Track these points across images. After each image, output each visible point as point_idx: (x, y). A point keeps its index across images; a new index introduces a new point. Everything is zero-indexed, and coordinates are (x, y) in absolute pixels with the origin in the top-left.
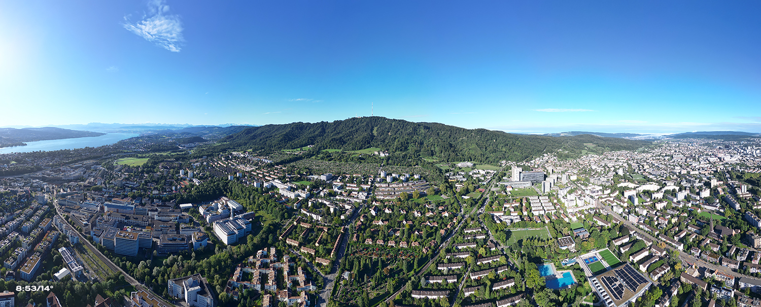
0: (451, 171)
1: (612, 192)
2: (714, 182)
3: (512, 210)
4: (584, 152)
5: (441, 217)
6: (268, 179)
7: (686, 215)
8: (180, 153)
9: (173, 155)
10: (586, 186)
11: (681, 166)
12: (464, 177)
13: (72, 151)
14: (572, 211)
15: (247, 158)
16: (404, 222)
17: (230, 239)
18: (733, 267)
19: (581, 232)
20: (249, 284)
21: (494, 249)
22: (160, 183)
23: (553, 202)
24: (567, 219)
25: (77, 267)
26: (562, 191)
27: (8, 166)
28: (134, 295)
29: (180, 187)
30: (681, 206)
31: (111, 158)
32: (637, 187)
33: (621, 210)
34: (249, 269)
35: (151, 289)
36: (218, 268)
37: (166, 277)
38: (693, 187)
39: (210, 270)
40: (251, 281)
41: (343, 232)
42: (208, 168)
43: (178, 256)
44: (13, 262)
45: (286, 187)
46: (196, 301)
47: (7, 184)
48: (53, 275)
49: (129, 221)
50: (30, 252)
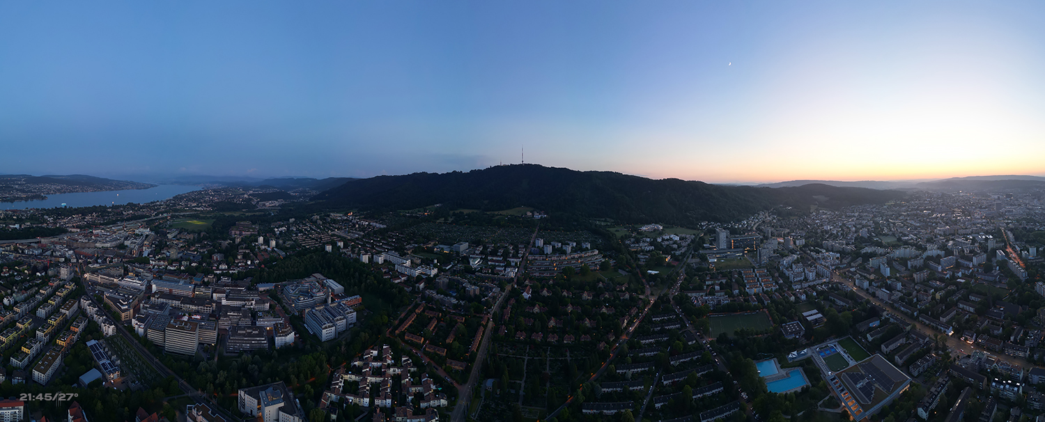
0: (630, 236)
1: (852, 261)
2: (991, 245)
3: (717, 288)
4: (813, 208)
5: (620, 300)
6: (380, 250)
7: (953, 288)
8: (257, 214)
9: (247, 217)
10: (818, 252)
11: (947, 224)
12: (651, 244)
13: (110, 208)
14: (799, 287)
15: (351, 221)
16: (570, 308)
17: (327, 333)
18: (1021, 354)
19: (812, 315)
20: (352, 398)
21: (694, 342)
22: (229, 255)
23: (773, 277)
24: (793, 298)
25: (112, 367)
26: (785, 261)
27: (20, 226)
28: (190, 409)
29: (257, 261)
30: (948, 276)
31: (162, 218)
32: (888, 253)
33: (866, 284)
34: (353, 377)
35: (214, 401)
36: (309, 375)
37: (236, 385)
38: (963, 251)
39: (298, 377)
40: (355, 394)
41: (485, 324)
42: (296, 235)
43: (253, 356)
44: (23, 360)
45: (405, 261)
46: (278, 420)
47: (18, 252)
48: (79, 378)
49: (186, 306)
50: (47, 345)
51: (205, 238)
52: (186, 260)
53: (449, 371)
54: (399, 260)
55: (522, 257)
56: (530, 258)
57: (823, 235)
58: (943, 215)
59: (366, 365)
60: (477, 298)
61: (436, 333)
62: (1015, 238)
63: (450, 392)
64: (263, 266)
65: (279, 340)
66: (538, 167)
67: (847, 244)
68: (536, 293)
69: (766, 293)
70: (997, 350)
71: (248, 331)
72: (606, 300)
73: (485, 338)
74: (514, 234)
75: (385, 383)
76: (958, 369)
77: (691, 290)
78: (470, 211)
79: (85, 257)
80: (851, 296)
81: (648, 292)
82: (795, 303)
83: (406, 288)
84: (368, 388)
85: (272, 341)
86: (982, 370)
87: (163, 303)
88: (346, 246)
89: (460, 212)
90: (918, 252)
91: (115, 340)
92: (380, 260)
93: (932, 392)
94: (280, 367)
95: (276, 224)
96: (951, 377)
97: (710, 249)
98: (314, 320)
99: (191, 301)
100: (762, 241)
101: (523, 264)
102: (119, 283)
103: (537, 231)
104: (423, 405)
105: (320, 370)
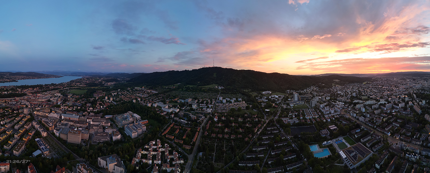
0: (258, 96)
1: (350, 105)
2: (407, 99)
3: (294, 116)
4: (333, 84)
5: (254, 121)
6: (155, 102)
7: (391, 116)
8: (105, 88)
9: (101, 89)
10: (335, 102)
11: (388, 91)
12: (266, 99)
13: (44, 85)
14: (327, 116)
15: (143, 90)
16: (233, 124)
17: (134, 135)
18: (418, 143)
19: (333, 127)
20: (145, 160)
21: (284, 138)
22: (94, 103)
23: (317, 112)
24: (325, 121)
25: (46, 149)
26: (322, 106)
27: (7, 93)
28: (78, 165)
29: (105, 106)
30: (389, 112)
31: (66, 90)
32: (364, 102)
33: (355, 115)
34: (145, 152)
35: (88, 162)
36: (127, 151)
37: (97, 156)
38: (395, 102)
39: (122, 152)
40: (146, 159)
41: (199, 131)
42: (121, 96)
43: (104, 144)
44: (9, 146)
45: (166, 106)
46: (114, 170)
47: (6, 103)
48: (32, 154)
49: (76, 124)
50: (19, 140)
51: (83, 97)
52: (76, 106)
53: (184, 149)
54: (163, 106)
55: (214, 104)
56: (217, 104)
57: (337, 95)
58: (387, 87)
59: (150, 147)
60: (195, 121)
61: (179, 135)
62: (416, 97)
63: (186, 159)
64: (107, 108)
65: (114, 138)
66: (220, 68)
67: (347, 99)
68: (219, 118)
69: (314, 118)
70: (408, 141)
71: (102, 134)
72: (248, 121)
73: (199, 137)
74: (210, 95)
75: (158, 154)
76: (393, 149)
77: (283, 117)
78: (192, 86)
79: (34, 104)
80: (349, 120)
81: (265, 117)
82: (326, 122)
83: (166, 117)
84: (151, 156)
85: (111, 138)
86: (402, 149)
87: (66, 123)
88: (141, 100)
89: (188, 87)
90: (376, 102)
91: (47, 138)
92: (155, 105)
93: (381, 158)
94: (115, 148)
95: (112, 91)
96: (390, 152)
97: (291, 101)
98: (128, 129)
99: (78, 122)
100: (312, 98)
101: (214, 107)
102: (48, 115)
103: (220, 93)
104: (174, 163)
105: (131, 149)
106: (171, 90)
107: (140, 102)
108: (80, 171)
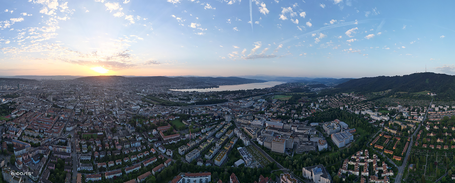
6: (364, 109)
8: (311, 93)
9: (307, 95)
13: (246, 91)
15: (351, 97)
16: (446, 134)
17: (341, 144)
20: (351, 172)
22: (299, 111)
25: (249, 159)
27: (208, 99)
28: (282, 176)
29: (311, 113)
31: (270, 95)
34: (352, 163)
35: (292, 172)
36: (333, 161)
37: (301, 166)
39: (329, 162)
40: (353, 170)
41: (409, 141)
42: (328, 102)
43: (309, 154)
44: (210, 155)
45: (375, 114)
46: (320, 181)
47: (207, 110)
48: (234, 163)
49: (280, 132)
50: (220, 149)
51: (288, 104)
52: (280, 112)
53: (395, 161)
54: (373, 113)
55: (426, 112)
56: (429, 113)
59: (358, 158)
60: (406, 130)
61: (389, 145)
63: (395, 171)
64: (313, 115)
65: (321, 148)
66: (433, 73)
68: (431, 127)
71: (307, 143)
73: (410, 148)
74: (422, 102)
75: (366, 165)
78: (403, 93)
79: (236, 111)
83: (375, 125)
84: (358, 168)
85: (317, 147)
87: (271, 131)
88: (349, 107)
89: (399, 93)
91: (250, 147)
92: (363, 113)
94: (321, 158)
95: (319, 98)
98: (335, 138)
99: (283, 130)
101: (426, 115)
102: (251, 123)
103: (432, 101)
104: (383, 175)
105: (338, 160)
106: (380, 97)
107: (348, 109)
108: (284, 182)
